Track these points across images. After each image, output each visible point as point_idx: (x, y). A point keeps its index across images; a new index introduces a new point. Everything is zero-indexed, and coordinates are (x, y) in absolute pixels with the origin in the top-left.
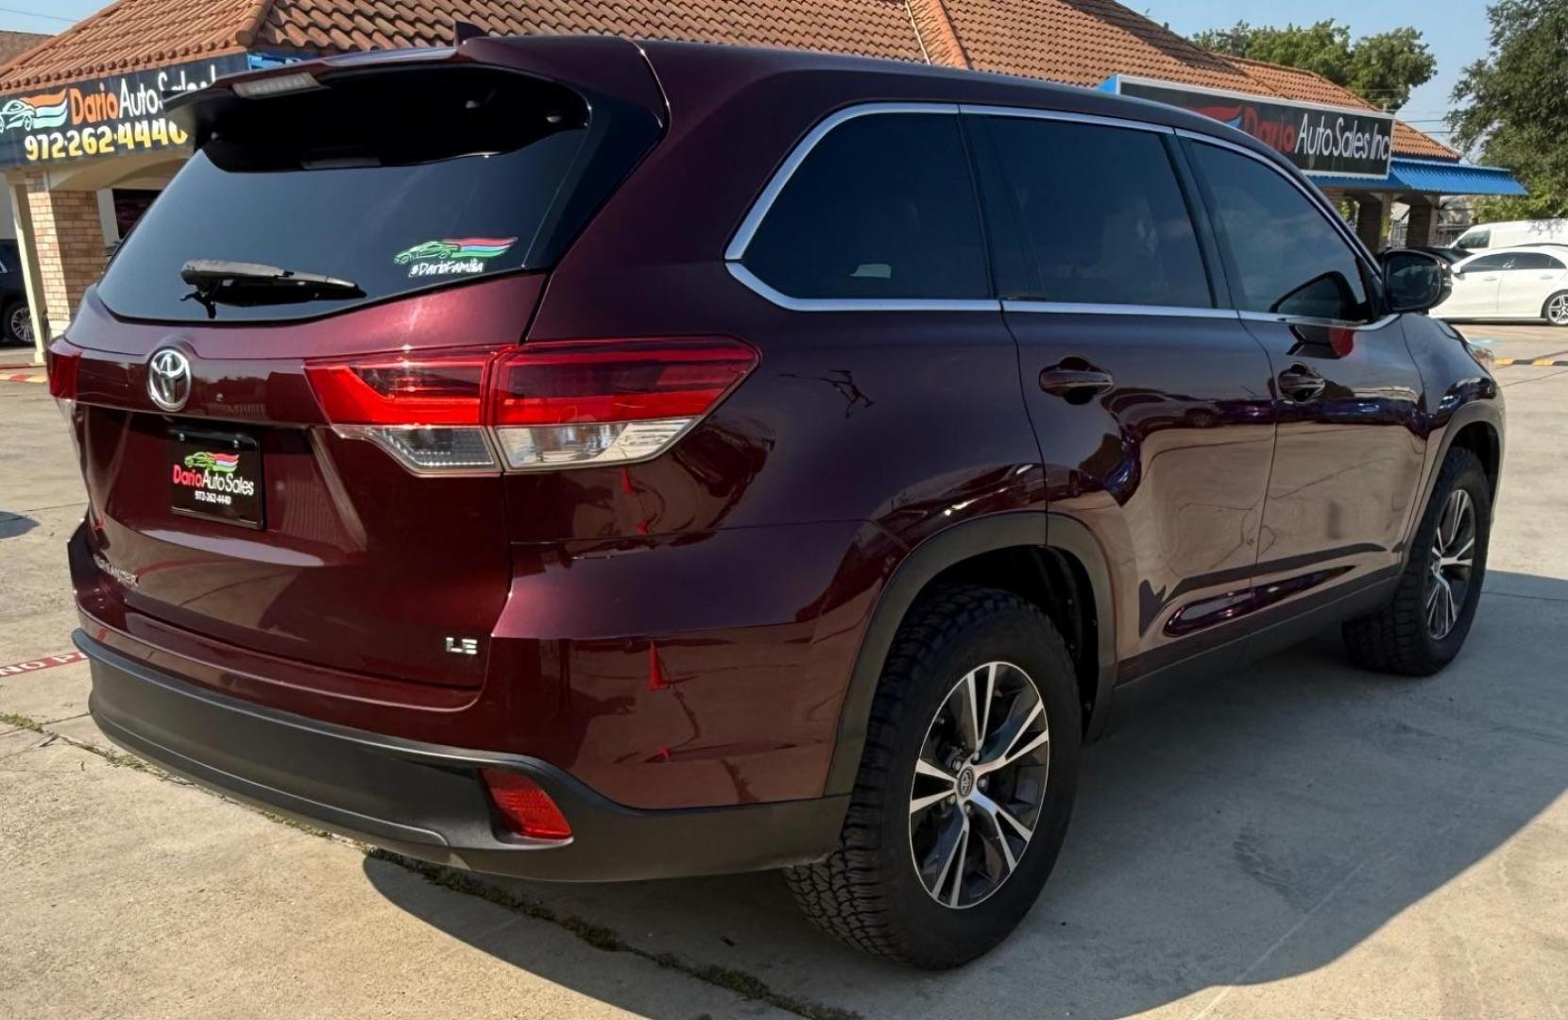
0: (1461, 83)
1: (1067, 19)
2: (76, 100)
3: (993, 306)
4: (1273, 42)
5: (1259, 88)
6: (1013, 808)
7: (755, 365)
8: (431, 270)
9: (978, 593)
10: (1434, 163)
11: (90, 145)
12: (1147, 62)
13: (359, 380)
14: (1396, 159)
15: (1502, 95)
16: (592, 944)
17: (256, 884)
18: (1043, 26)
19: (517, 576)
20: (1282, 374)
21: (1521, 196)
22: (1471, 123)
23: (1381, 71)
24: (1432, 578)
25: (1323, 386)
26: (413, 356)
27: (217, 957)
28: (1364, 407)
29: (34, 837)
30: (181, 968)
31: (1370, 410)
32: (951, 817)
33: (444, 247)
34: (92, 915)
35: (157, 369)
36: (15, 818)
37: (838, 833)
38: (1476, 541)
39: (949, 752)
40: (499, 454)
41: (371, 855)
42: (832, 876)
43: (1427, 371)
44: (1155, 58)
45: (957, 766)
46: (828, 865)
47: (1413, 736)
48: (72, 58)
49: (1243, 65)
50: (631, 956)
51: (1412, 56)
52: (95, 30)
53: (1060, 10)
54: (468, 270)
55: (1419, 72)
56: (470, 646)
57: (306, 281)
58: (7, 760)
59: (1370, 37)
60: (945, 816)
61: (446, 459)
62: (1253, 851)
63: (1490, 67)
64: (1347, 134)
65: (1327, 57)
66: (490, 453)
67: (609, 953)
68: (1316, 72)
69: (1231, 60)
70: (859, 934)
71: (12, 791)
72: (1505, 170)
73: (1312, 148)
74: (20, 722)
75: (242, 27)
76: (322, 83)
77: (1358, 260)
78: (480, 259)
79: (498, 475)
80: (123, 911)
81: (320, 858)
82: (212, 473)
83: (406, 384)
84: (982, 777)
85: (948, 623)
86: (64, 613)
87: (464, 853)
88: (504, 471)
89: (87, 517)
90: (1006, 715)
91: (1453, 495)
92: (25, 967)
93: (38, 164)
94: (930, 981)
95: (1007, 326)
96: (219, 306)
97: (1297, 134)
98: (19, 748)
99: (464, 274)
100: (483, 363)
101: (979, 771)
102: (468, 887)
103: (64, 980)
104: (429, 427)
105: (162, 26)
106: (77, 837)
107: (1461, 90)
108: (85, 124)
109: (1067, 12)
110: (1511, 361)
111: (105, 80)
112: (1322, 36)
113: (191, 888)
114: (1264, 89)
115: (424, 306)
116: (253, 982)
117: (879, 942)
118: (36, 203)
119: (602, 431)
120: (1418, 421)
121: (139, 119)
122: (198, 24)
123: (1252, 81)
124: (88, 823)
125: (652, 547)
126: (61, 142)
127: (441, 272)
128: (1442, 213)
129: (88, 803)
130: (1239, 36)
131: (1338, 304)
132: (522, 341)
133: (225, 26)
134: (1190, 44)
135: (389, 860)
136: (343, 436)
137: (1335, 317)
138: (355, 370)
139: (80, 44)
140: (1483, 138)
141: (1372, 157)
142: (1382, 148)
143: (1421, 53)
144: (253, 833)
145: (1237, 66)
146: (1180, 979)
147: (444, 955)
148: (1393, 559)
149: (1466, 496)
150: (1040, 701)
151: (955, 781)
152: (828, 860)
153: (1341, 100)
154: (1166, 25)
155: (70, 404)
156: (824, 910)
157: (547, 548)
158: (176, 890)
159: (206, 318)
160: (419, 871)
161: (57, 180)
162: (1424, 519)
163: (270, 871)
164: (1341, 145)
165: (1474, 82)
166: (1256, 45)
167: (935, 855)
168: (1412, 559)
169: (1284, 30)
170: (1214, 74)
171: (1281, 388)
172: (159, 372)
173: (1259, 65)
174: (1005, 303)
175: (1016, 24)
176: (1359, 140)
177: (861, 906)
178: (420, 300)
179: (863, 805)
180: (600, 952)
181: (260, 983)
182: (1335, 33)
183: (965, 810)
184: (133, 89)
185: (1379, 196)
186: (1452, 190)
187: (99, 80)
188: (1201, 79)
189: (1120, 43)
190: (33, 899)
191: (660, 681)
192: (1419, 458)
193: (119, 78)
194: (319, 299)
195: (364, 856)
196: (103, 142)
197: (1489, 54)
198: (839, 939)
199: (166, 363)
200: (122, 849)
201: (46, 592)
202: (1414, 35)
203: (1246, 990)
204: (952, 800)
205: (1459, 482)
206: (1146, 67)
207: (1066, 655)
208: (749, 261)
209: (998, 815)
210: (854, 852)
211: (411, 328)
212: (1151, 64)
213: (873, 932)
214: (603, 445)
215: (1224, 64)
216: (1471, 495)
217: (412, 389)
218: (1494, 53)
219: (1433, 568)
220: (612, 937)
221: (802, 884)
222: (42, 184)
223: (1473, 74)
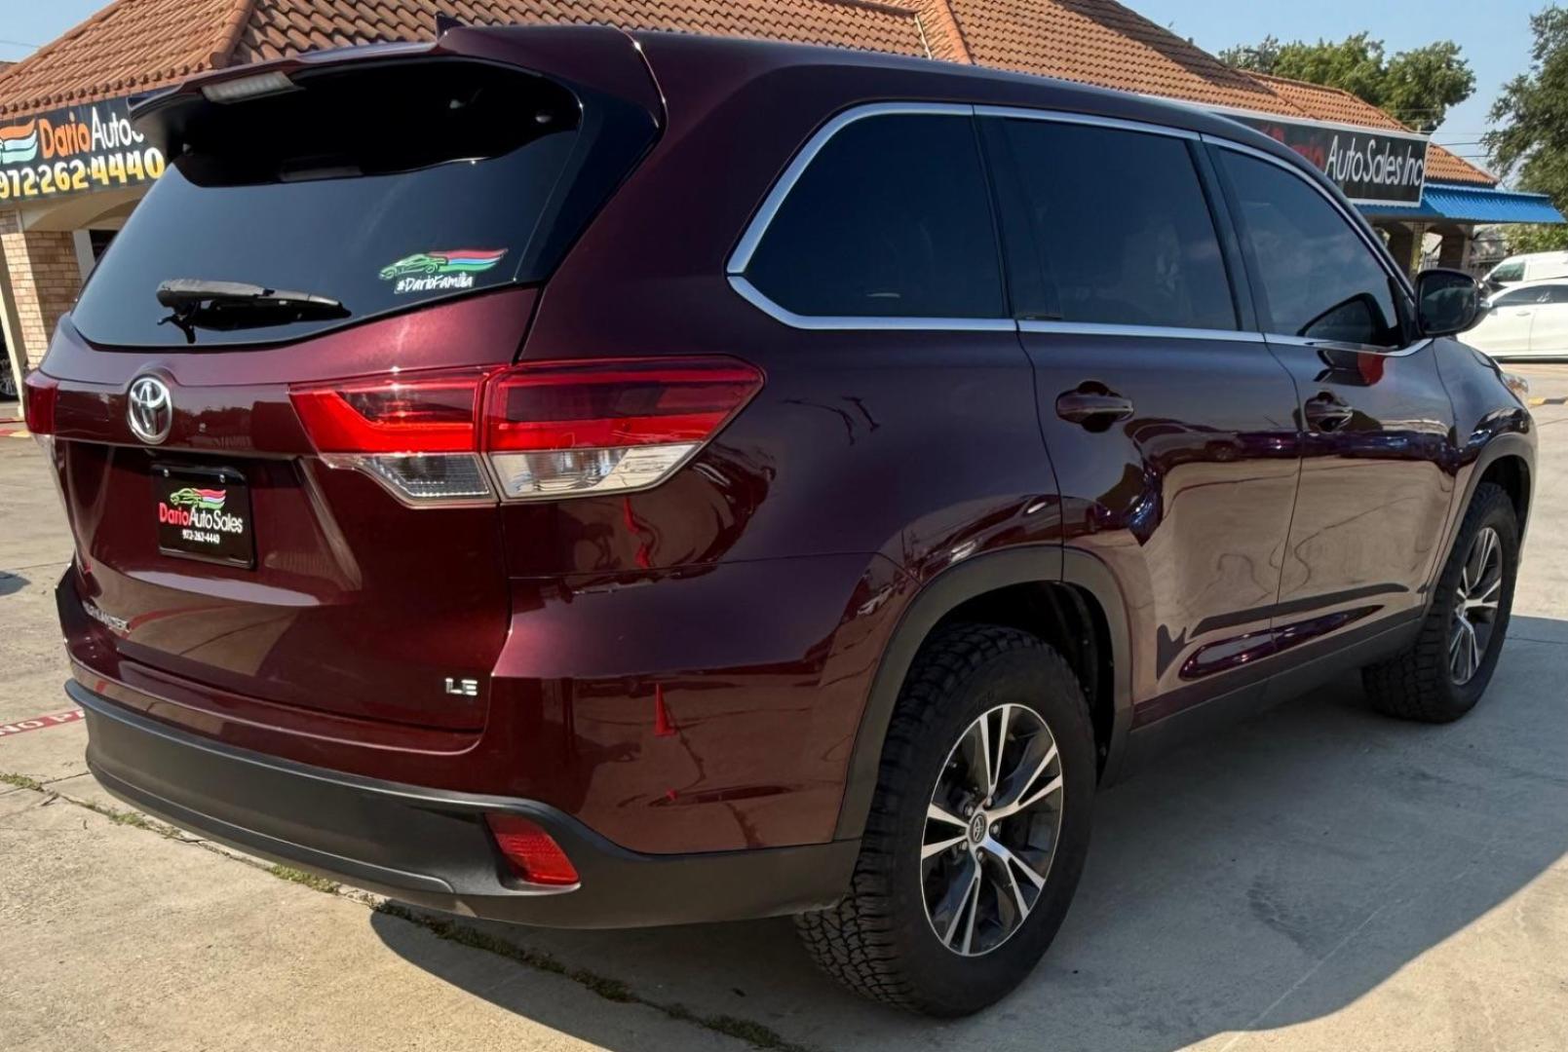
0: (1500, 100)
1: (1085, 33)
2: (46, 131)
3: (1008, 326)
4: (1303, 59)
5: (1287, 108)
6: (1026, 855)
7: (761, 386)
8: (418, 285)
9: (990, 632)
10: (1469, 189)
11: (63, 180)
12: (1170, 81)
13: (347, 406)
14: (1430, 185)
15: (1544, 113)
16: (602, 995)
17: (263, 939)
18: (1061, 41)
19: (515, 613)
20: (1308, 401)
21: (1558, 225)
22: (1510, 144)
23: (1416, 89)
24: (1456, 621)
25: (1350, 415)
26: (403, 378)
27: (228, 1011)
28: (1391, 441)
29: (39, 895)
30: (190, 1022)
31: (1399, 444)
32: (963, 863)
33: (431, 261)
34: (101, 971)
35: (136, 399)
36: (19, 876)
37: (849, 880)
38: (1502, 581)
39: (961, 798)
40: (495, 482)
41: (379, 910)
42: (843, 924)
43: (1459, 400)
44: (1179, 76)
45: (970, 811)
46: (838, 913)
47: (1433, 783)
48: (39, 85)
49: (1270, 83)
50: (641, 1006)
51: (1449, 73)
52: (61, 55)
53: (1078, 24)
54: (457, 286)
55: (1456, 90)
56: (470, 687)
57: (287, 300)
58: (9, 818)
59: (1405, 52)
60: (956, 862)
61: (441, 489)
62: (1268, 898)
63: (1531, 83)
64: (1379, 157)
65: (1359, 74)
66: (486, 481)
67: (620, 1005)
68: (1347, 90)
69: (1259, 78)
70: (869, 981)
71: (14, 850)
72: (1543, 196)
73: (1341, 173)
74: (21, 782)
75: (216, 48)
76: (296, 82)
77: (1390, 280)
78: (469, 273)
79: (494, 505)
80: (131, 967)
81: (327, 913)
82: (199, 510)
83: (396, 409)
84: (995, 823)
85: (961, 663)
86: (59, 672)
87: (470, 900)
88: (500, 501)
89: (74, 562)
90: (1019, 760)
91: (1481, 534)
92: (36, 1022)
93: (11, 202)
94: (941, 1028)
95: (1022, 348)
96: (198, 331)
97: (1327, 158)
98: (21, 807)
99: (452, 289)
100: (475, 385)
101: (991, 817)
102: (476, 941)
103: (75, 1035)
104: (420, 455)
105: (132, 48)
106: (82, 895)
107: (1500, 108)
108: (56, 158)
109: (1087, 25)
110: (1542, 400)
111: (75, 109)
112: (1355, 53)
113: (199, 943)
114: (1293, 109)
115: (412, 325)
116: (264, 1035)
117: (891, 989)
118: (10, 245)
119: (601, 458)
120: (1447, 456)
121: (112, 151)
122: (169, 46)
123: (1279, 100)
124: (92, 881)
125: (655, 580)
126: (32, 178)
127: (428, 287)
128: (1474, 245)
129: (91, 861)
130: (1266, 52)
131: (1368, 330)
132: (515, 361)
133: (198, 47)
134: (1214, 60)
135: (397, 915)
136: (331, 466)
137: (1365, 343)
138: (342, 395)
139: (47, 69)
140: (1521, 161)
141: (1405, 182)
142: (1415, 171)
143: (1461, 69)
144: (259, 890)
145: (1264, 83)
146: (1192, 1025)
147: (453, 1008)
148: (1418, 600)
149: (1495, 534)
150: (1054, 744)
151: (968, 827)
152: (839, 907)
153: (1374, 121)
154: (1191, 40)
155: (49, 441)
156: (835, 960)
157: (548, 583)
158: (182, 946)
159: (185, 343)
160: (427, 925)
161: (31, 220)
162: (1450, 557)
163: (278, 926)
164: (1372, 169)
165: (1514, 99)
166: (1284, 62)
167: (947, 901)
168: (1436, 601)
169: (1315, 45)
170: (1241, 93)
171: (1308, 419)
172: (140, 402)
173: (1287, 83)
174: (1021, 323)
175: (1032, 40)
176: (1391, 164)
177: (873, 952)
178: (407, 318)
179: (875, 851)
180: (612, 1003)
181: (271, 1037)
182: (1369, 48)
183: (977, 857)
184: (105, 119)
185: (1410, 226)
186: (1487, 218)
187: (68, 109)
188: (1226, 99)
189: (1142, 59)
190: (41, 956)
191: (667, 727)
192: (1446, 497)
193: (89, 106)
194: (302, 320)
195: (371, 912)
196: (76, 177)
197: (1532, 70)
198: (850, 987)
199: (145, 392)
200: (128, 906)
201: (41, 650)
202: (1453, 50)
203: (1258, 1035)
204: (964, 847)
205: (1487, 520)
206: (1169, 86)
207: (1081, 700)
208: (751, 274)
209: (1011, 862)
210: (864, 898)
211: (399, 349)
212: (1173, 83)
213: (884, 980)
214: (602, 473)
215: (1251, 82)
216: (1499, 534)
217: (402, 414)
218: (1535, 68)
219: (1457, 610)
220: (621, 989)
221: (813, 933)
222: (15, 224)
223: (1514, 91)
